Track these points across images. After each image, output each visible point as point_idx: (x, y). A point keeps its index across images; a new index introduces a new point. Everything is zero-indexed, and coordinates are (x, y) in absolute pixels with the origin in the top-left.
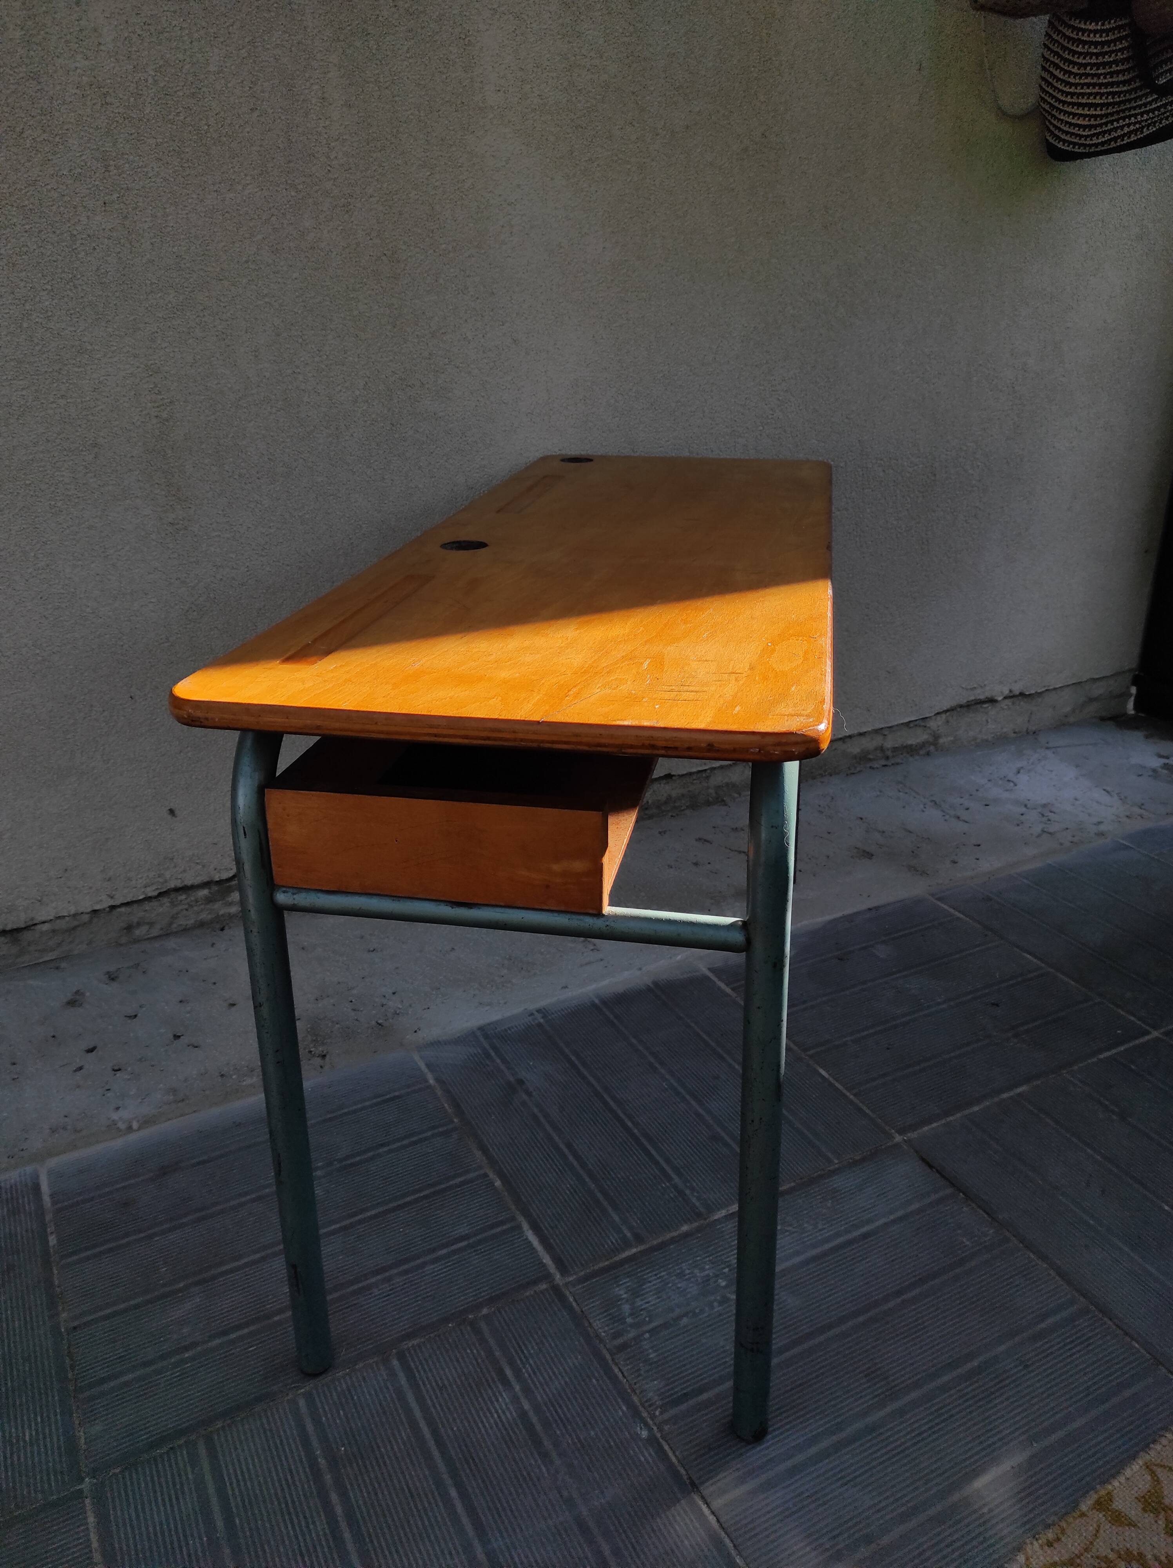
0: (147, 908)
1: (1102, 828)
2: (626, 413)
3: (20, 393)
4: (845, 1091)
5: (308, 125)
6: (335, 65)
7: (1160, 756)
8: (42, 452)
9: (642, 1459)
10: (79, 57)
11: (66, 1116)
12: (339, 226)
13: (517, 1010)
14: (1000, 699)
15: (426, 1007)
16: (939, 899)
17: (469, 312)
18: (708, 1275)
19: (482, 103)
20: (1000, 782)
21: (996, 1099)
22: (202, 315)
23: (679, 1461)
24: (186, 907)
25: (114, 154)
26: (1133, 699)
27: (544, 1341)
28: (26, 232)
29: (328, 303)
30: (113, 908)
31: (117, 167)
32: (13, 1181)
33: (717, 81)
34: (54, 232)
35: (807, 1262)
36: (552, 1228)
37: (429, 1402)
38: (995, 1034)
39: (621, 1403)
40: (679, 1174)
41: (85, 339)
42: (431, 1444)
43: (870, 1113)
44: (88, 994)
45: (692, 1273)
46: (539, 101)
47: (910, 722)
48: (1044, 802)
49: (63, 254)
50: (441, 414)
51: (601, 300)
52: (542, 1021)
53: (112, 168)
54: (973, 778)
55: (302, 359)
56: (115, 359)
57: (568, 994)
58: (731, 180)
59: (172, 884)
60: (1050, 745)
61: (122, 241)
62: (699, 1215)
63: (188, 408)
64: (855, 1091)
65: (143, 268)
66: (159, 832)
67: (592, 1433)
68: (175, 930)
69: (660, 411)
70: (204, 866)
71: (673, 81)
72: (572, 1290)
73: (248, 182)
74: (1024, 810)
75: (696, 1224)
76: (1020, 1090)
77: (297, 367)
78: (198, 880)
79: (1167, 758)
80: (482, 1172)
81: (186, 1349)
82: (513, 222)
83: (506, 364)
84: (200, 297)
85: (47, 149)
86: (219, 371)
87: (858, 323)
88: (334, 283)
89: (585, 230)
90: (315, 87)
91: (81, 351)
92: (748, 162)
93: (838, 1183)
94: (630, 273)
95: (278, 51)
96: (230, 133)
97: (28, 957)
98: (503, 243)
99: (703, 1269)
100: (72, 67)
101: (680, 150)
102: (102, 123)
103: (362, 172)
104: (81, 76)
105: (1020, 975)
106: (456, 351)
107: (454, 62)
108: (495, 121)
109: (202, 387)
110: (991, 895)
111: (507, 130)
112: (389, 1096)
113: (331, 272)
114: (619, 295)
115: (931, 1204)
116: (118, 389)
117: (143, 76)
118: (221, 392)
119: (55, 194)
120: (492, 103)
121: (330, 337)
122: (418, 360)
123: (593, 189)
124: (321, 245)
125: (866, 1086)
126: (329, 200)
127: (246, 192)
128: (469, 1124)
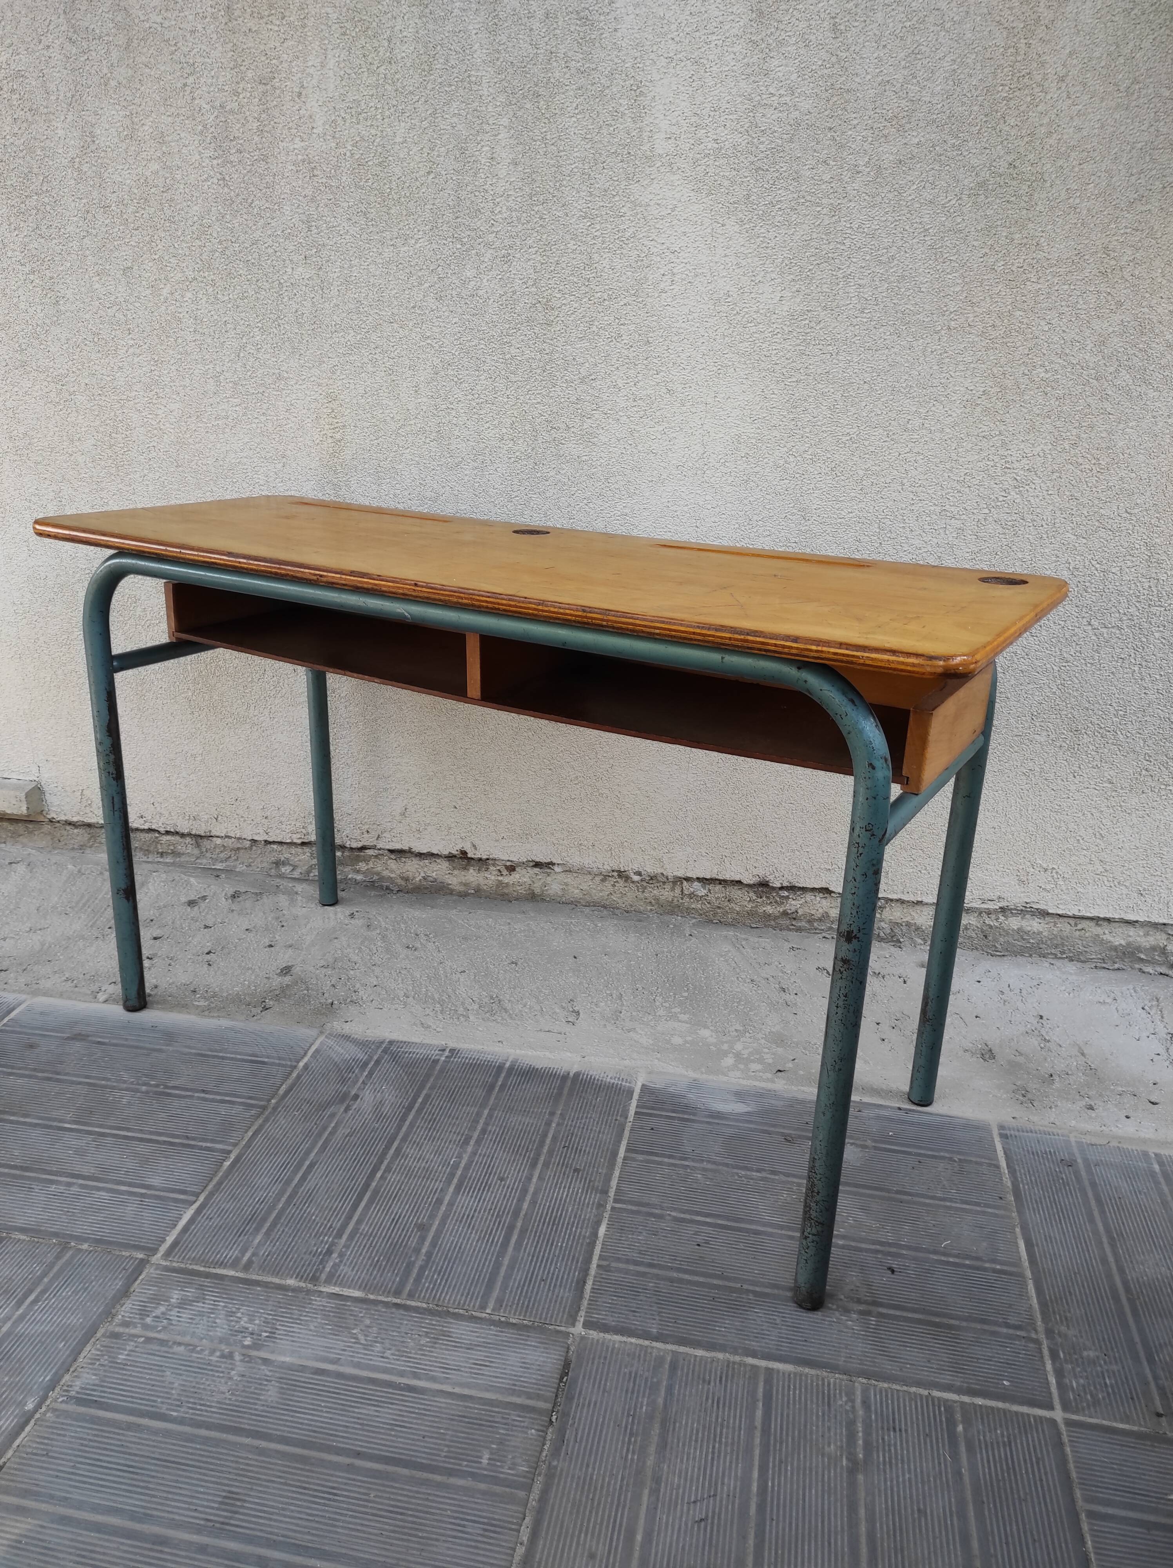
3: (234, 409)
4: (595, 1257)
5: (477, 183)
10: (297, 140)
12: (498, 275)
15: (380, 1007)
17: (621, 360)
18: (247, 1329)
19: (651, 151)
21: (737, 1359)
22: (374, 352)
25: (316, 217)
27: (81, 1293)
28: (248, 281)
29: (482, 346)
30: (267, 842)
31: (317, 228)
32: (7, 1001)
33: (946, 107)
34: (267, 281)
36: (207, 1218)
39: (54, 1371)
41: (283, 368)
43: (587, 1291)
44: (207, 901)
45: (240, 1318)
46: (717, 146)
51: (775, 352)
52: (443, 1059)
53: (313, 228)
56: (304, 386)
57: (495, 1048)
58: (959, 220)
61: (316, 288)
62: (314, 1279)
64: (605, 1263)
69: (843, 478)
71: (884, 111)
72: (152, 1270)
73: (420, 237)
75: (302, 1284)
80: (231, 1148)
82: (675, 271)
83: (658, 413)
84: (374, 337)
85: (268, 215)
86: (384, 402)
87: (1152, 394)
88: (490, 328)
89: (759, 278)
90: (484, 149)
91: (279, 378)
92: (987, 197)
93: (461, 1330)
94: (813, 324)
95: (455, 119)
96: (408, 195)
97: (204, 861)
98: (663, 291)
99: (251, 1321)
100: (291, 148)
101: (888, 188)
102: (309, 192)
103: (523, 225)
104: (297, 155)
105: (978, 1259)
106: (605, 398)
107: (623, 114)
108: (662, 169)
109: (369, 415)
110: (1079, 1161)
111: (677, 177)
112: (259, 1059)
113: (487, 318)
114: (797, 348)
115: (508, 1405)
116: (305, 411)
117: (342, 151)
118: (385, 421)
119: (270, 251)
120: (661, 152)
121: (483, 377)
122: (566, 404)
123: (771, 235)
124: (480, 293)
125: (621, 1265)
126: (491, 251)
127: (418, 246)
128: (277, 1108)
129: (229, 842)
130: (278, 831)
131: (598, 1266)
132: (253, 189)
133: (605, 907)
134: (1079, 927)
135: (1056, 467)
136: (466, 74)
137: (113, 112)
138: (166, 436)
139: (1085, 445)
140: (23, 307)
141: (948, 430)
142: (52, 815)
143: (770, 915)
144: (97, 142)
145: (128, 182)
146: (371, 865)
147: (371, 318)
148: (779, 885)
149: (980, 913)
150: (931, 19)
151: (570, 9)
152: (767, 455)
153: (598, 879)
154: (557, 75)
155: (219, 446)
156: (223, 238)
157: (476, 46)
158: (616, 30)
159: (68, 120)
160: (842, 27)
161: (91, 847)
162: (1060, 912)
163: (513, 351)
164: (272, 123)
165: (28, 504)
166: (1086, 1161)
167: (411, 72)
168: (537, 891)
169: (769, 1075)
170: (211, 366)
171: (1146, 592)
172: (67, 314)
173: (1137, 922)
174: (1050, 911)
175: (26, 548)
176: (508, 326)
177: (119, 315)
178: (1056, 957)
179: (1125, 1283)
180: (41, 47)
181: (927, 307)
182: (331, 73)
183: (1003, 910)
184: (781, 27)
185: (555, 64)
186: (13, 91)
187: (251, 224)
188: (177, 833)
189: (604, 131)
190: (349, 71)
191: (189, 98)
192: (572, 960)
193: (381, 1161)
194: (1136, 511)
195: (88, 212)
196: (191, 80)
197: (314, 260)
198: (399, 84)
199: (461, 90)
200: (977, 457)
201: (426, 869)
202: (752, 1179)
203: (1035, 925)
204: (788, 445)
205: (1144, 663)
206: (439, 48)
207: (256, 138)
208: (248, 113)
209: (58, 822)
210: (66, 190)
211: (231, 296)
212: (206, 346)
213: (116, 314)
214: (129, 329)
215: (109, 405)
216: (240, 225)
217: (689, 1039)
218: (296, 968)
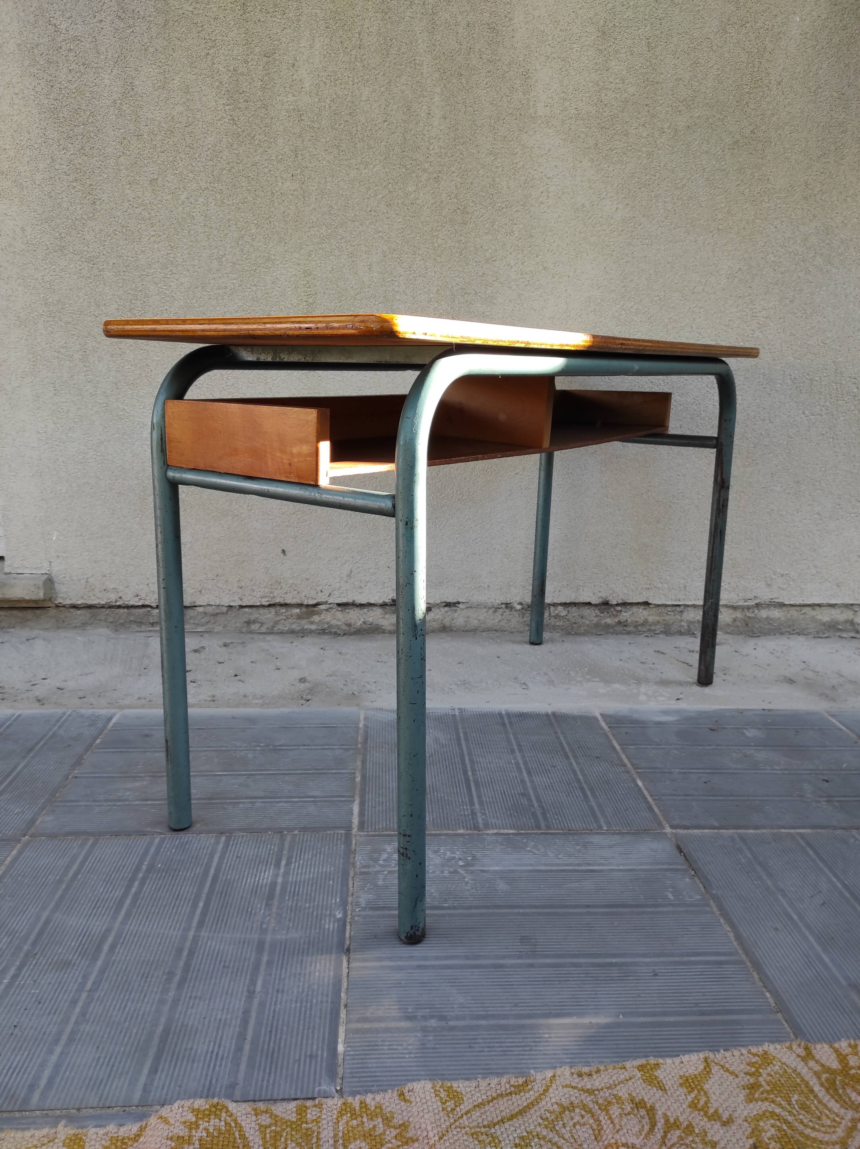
0: (261, 613)
3: (232, 281)
4: (647, 796)
5: (418, 129)
6: (438, 94)
9: (327, 927)
10: (290, 95)
12: (431, 190)
13: (446, 706)
16: (832, 716)
17: (513, 247)
18: (454, 857)
19: (534, 114)
23: (350, 937)
24: (285, 618)
25: (301, 148)
27: (318, 855)
28: (248, 191)
29: (418, 238)
30: (241, 607)
31: (302, 155)
32: (102, 714)
33: (715, 95)
34: (263, 191)
35: (531, 871)
36: (372, 807)
37: (225, 861)
38: (810, 796)
39: (338, 897)
40: (481, 803)
41: (272, 253)
42: (210, 879)
43: (657, 811)
45: (444, 853)
49: (266, 203)
50: (487, 313)
51: (612, 243)
52: (457, 714)
53: (299, 155)
55: (398, 272)
56: (287, 265)
57: (487, 706)
58: (723, 163)
59: (278, 600)
61: (299, 197)
62: (476, 828)
64: (656, 798)
65: (309, 213)
66: (274, 563)
67: (307, 905)
68: (275, 631)
70: (298, 593)
71: (678, 96)
72: (358, 838)
73: (377, 163)
75: (469, 832)
76: (801, 831)
77: (395, 277)
78: (294, 601)
80: (353, 771)
81: (120, 801)
82: (549, 190)
83: (537, 283)
84: (340, 231)
85: (266, 145)
86: (346, 276)
87: (834, 270)
88: (424, 226)
89: (603, 196)
90: (424, 107)
91: (268, 259)
92: (739, 151)
93: (596, 839)
94: (636, 226)
95: (404, 87)
96: (369, 135)
98: (542, 203)
99: (454, 853)
100: (286, 100)
101: (681, 143)
102: (297, 130)
103: (449, 157)
104: (289, 105)
106: (502, 273)
107: (517, 90)
108: (542, 125)
109: (335, 286)
111: (551, 131)
113: (422, 219)
114: (627, 241)
115: (660, 870)
116: (286, 283)
117: (323, 104)
118: (346, 289)
119: (266, 170)
120: (541, 114)
121: (418, 259)
122: (475, 277)
123: (611, 169)
124: (418, 202)
125: (667, 797)
126: (426, 174)
127: (375, 170)
128: (366, 749)
129: (210, 610)
130: (250, 597)
131: (654, 800)
132: (256, 127)
133: (496, 631)
134: (803, 612)
136: (413, 58)
137: (150, 70)
138: (176, 302)
139: (798, 301)
140: (65, 206)
141: (719, 293)
142: (59, 601)
143: (609, 625)
144: (136, 90)
145: (159, 118)
146: (323, 616)
147: (339, 218)
148: (615, 603)
149: (743, 609)
150: (705, 44)
151: (483, 22)
153: (491, 611)
154: (474, 62)
155: (218, 309)
156: (231, 160)
157: (420, 41)
158: (513, 37)
159: (113, 73)
160: (653, 45)
161: (91, 624)
162: (792, 603)
163: (440, 241)
164: (272, 83)
165: (56, 354)
167: (374, 55)
168: (448, 624)
169: (674, 702)
170: (216, 250)
172: (102, 212)
173: (836, 604)
174: (786, 603)
175: (52, 389)
176: (436, 225)
177: (145, 214)
178: (790, 633)
180: (95, 20)
181: (705, 216)
182: (317, 53)
183: (758, 605)
184: (616, 42)
185: (472, 56)
186: (70, 50)
187: (252, 151)
189: (505, 100)
190: (330, 52)
191: (210, 63)
192: (498, 659)
193: (464, 768)
194: (827, 342)
195: (124, 139)
196: (212, 51)
198: (365, 62)
199: (408, 69)
200: (736, 310)
201: (364, 616)
203: (776, 614)
204: (621, 303)
205: (835, 437)
206: (394, 40)
207: (260, 93)
208: (254, 76)
209: (64, 606)
210: (108, 122)
212: (212, 236)
213: (142, 213)
214: (152, 223)
215: (131, 279)
216: (244, 152)
217: (609, 689)
218: (309, 678)
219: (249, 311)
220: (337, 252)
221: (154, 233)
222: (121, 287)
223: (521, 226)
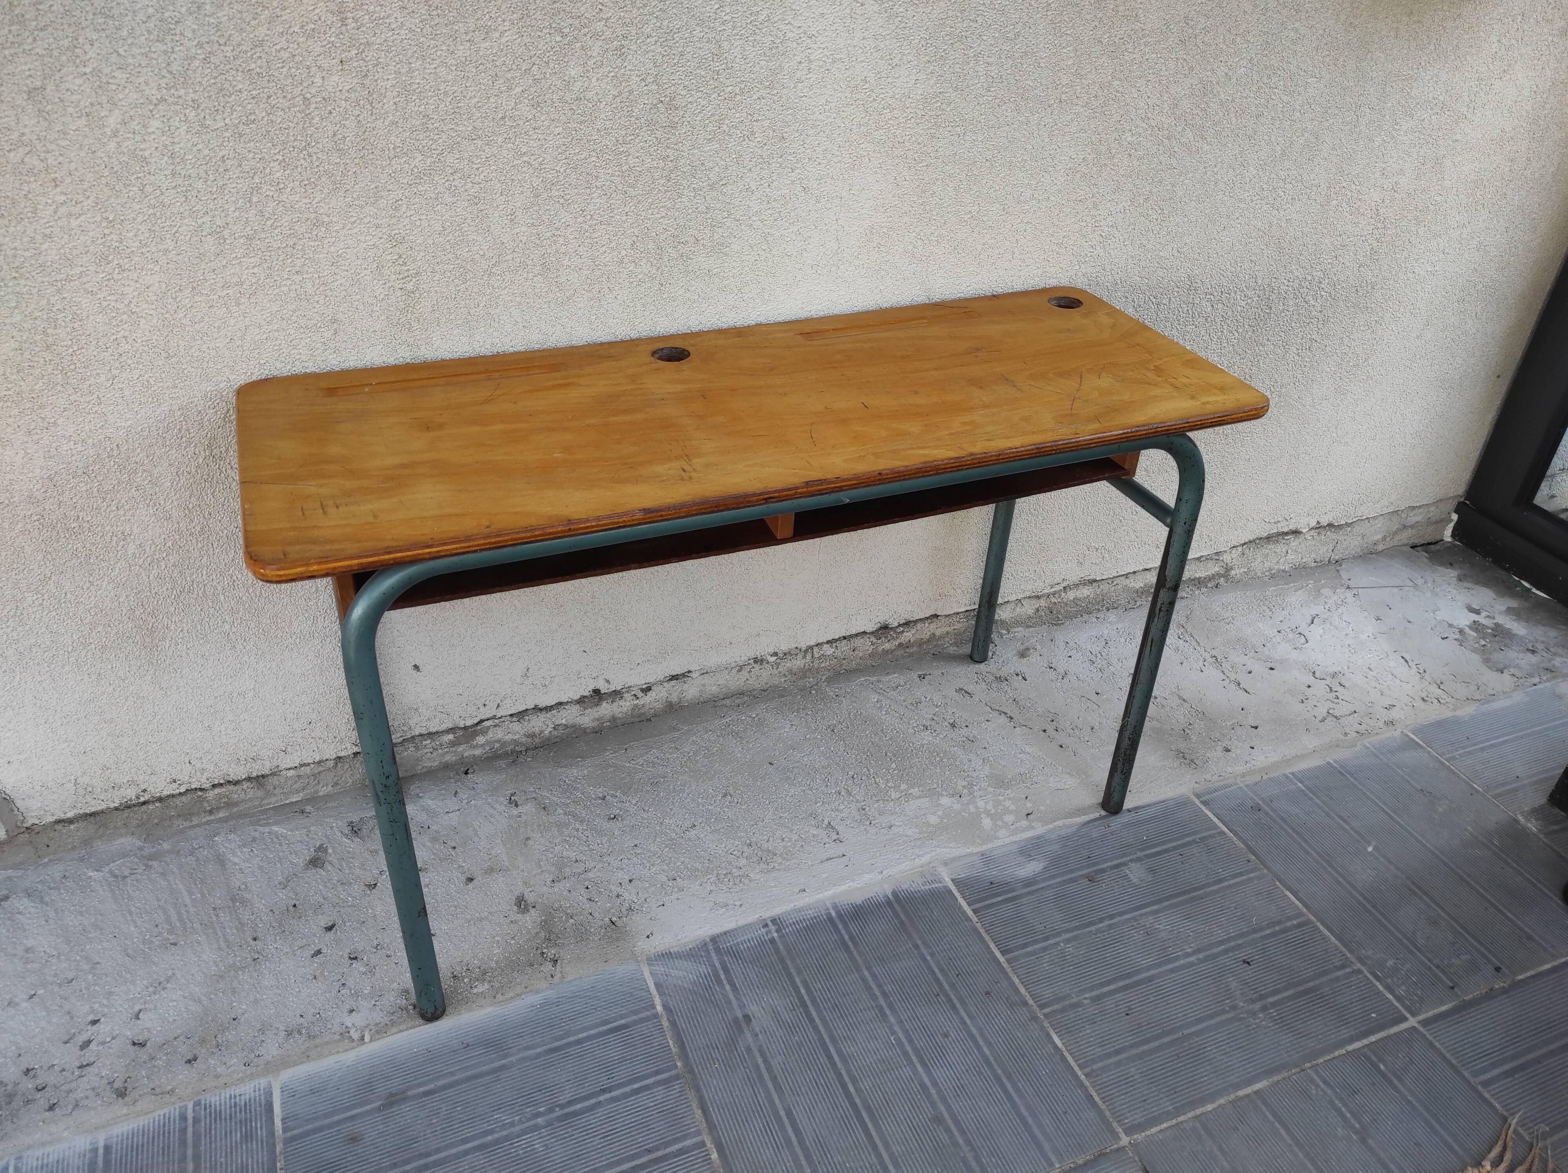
1: (1395, 714)
2: (924, 258)
3: (252, 271)
4: (1076, 1069)
7: (1472, 610)
8: (277, 331)
11: (302, 1016)
13: (751, 917)
14: (1304, 531)
15: (661, 903)
16: (1205, 803)
17: (754, 160)
20: (1291, 636)
21: (1232, 1097)
22: (451, 179)
24: (431, 750)
26: (1452, 525)
28: (253, 98)
29: (594, 159)
31: (356, 20)
32: (247, 1097)
34: (285, 97)
38: (1241, 1004)
41: (322, 211)
43: (1100, 1102)
44: (330, 851)
47: (1202, 556)
48: (1335, 669)
49: (296, 120)
51: (908, 137)
52: (775, 935)
53: (350, 21)
54: (1261, 625)
55: (563, 221)
56: (355, 231)
57: (805, 900)
60: (1352, 584)
61: (362, 102)
63: (435, 278)
64: (1088, 1070)
65: (386, 131)
66: (404, 686)
68: (420, 772)
70: (448, 715)
73: (506, 28)
74: (1310, 680)
76: (1258, 1086)
77: (557, 229)
78: (444, 727)
79: (1478, 612)
80: (699, 1138)
82: (811, 57)
84: (450, 159)
86: (470, 238)
89: (896, 61)
91: (317, 223)
97: (273, 799)
98: (800, 81)
103: (639, 9)
105: (1279, 922)
106: (737, 203)
109: (450, 256)
110: (1260, 802)
112: (615, 1024)
113: (599, 124)
114: (928, 131)
116: (359, 262)
118: (473, 260)
119: (285, 55)
121: (595, 195)
122: (694, 215)
123: (910, 13)
124: (589, 95)
125: (1100, 1065)
126: (600, 43)
127: (504, 40)
128: (691, 1071)
129: (305, 770)
131: (1086, 1075)
133: (743, 693)
134: (1115, 583)
135: (1132, 220)
139: (1155, 198)
141: (1053, 198)
142: (32, 821)
143: (887, 651)
146: (490, 734)
147: (444, 136)
148: (896, 625)
152: (897, 243)
153: (735, 671)
156: (204, 39)
161: (102, 836)
162: (1104, 577)
163: (631, 161)
166: (1263, 800)
168: (675, 701)
169: (1024, 823)
170: (207, 219)
171: (1185, 315)
174: (1098, 578)
176: (624, 133)
178: (1099, 611)
179: (1362, 895)
181: (1044, 82)
183: (1065, 588)
188: (229, 782)
192: (772, 768)
193: (839, 1076)
194: (1185, 250)
197: (355, 64)
200: (1073, 220)
201: (555, 720)
202: (1104, 931)
203: (1085, 592)
204: (917, 230)
209: (43, 826)
211: (227, 121)
212: (194, 193)
213: (26, 160)
214: (54, 180)
215: (35, 291)
216: (230, 20)
217: (940, 813)
218: (530, 898)
219: (294, 318)
220: (448, 199)
221: (63, 198)
222: (16, 308)
223: (766, 123)
